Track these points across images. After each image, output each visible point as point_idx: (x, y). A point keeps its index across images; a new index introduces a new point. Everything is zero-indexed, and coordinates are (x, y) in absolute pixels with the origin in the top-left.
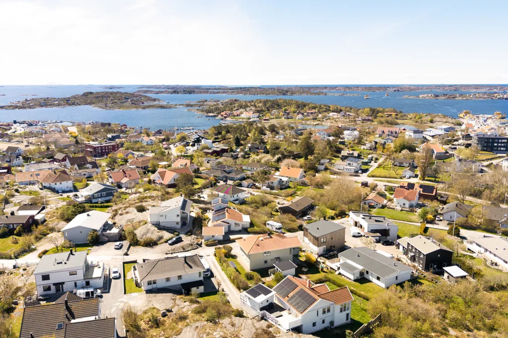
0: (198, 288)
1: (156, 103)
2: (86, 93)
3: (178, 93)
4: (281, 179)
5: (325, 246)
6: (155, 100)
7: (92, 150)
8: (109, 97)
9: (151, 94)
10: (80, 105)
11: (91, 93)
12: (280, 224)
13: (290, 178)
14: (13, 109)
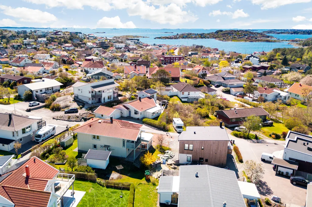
0: (3, 145)
1: (269, 39)
2: (218, 31)
3: (297, 34)
4: (279, 94)
5: (191, 156)
6: (268, 37)
7: (163, 59)
8: (233, 34)
9: (273, 34)
10: (209, 38)
11: (221, 31)
12: (182, 123)
13: (290, 93)
14: (165, 39)
